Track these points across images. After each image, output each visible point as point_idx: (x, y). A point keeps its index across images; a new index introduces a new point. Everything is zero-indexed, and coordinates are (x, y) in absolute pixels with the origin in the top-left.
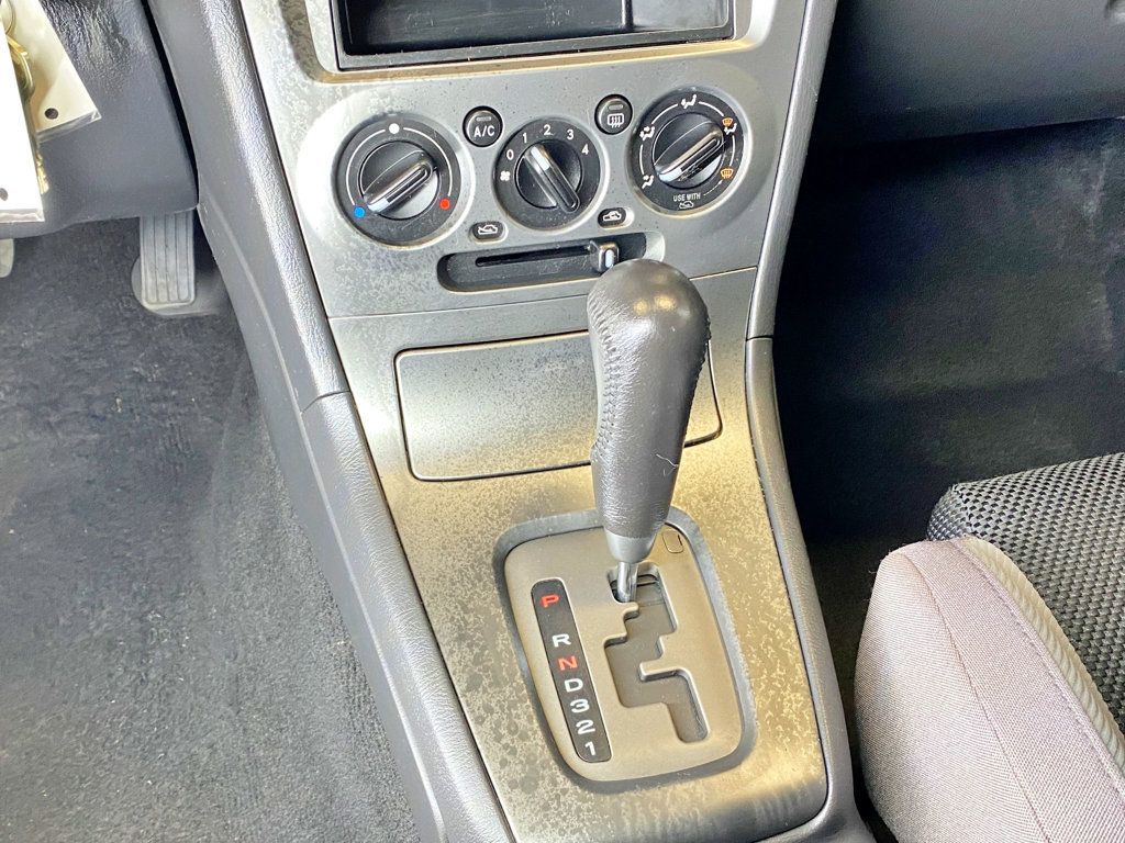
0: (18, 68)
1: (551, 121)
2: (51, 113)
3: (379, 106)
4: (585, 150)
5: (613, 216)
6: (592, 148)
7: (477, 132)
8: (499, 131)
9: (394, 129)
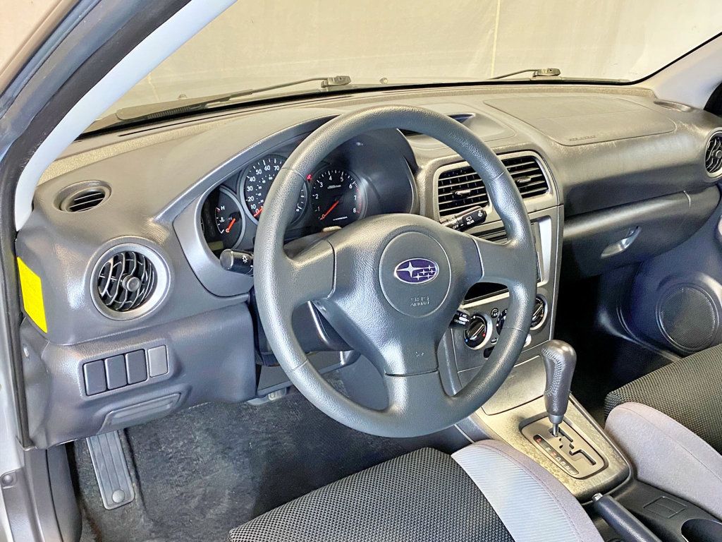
7: (494, 315)
8: (498, 314)
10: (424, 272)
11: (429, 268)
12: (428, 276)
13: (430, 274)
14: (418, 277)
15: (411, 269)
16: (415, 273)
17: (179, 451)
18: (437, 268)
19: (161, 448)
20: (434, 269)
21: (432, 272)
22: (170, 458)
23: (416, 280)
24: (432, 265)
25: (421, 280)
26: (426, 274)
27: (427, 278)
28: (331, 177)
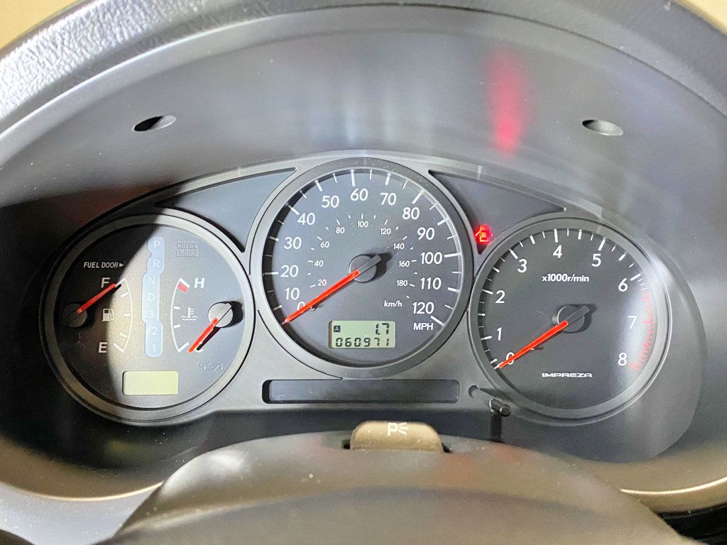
28: (560, 248)
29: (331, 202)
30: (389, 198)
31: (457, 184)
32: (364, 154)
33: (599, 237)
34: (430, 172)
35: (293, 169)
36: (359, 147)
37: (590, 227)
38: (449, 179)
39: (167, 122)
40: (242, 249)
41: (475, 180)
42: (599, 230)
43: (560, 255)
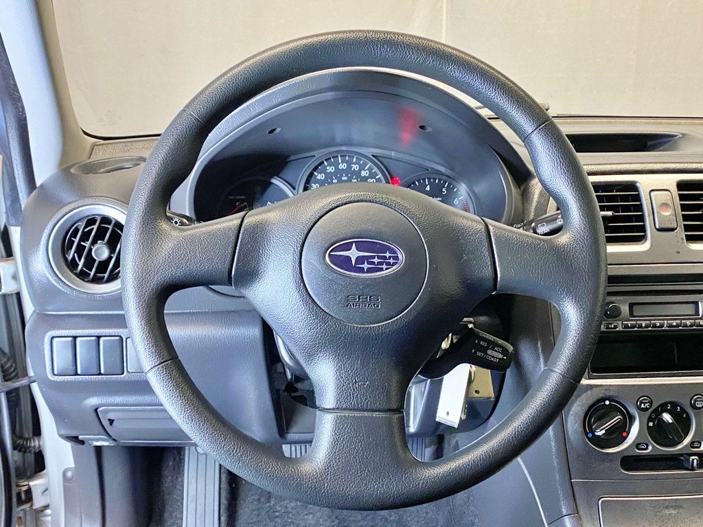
0: (470, 373)
1: (670, 403)
2: (477, 392)
3: (604, 394)
4: (684, 416)
5: (695, 445)
6: (687, 415)
7: (643, 406)
8: (651, 406)
9: (607, 402)
10: (376, 260)
11: (388, 255)
12: (384, 266)
13: (388, 264)
14: (366, 266)
15: (353, 254)
16: (360, 260)
17: (288, 513)
18: (401, 256)
19: (270, 502)
20: (396, 258)
21: (392, 261)
22: (276, 517)
23: (361, 270)
24: (393, 252)
25: (370, 270)
26: (379, 263)
27: (381, 270)
28: (428, 186)
29: (331, 169)
30: (355, 167)
31: (384, 161)
32: (344, 148)
33: (445, 182)
34: (373, 156)
35: (314, 156)
36: (342, 145)
37: (441, 177)
38: (380, 159)
39: (278, 130)
40: (294, 189)
41: (392, 159)
42: (444, 178)
43: (428, 189)
